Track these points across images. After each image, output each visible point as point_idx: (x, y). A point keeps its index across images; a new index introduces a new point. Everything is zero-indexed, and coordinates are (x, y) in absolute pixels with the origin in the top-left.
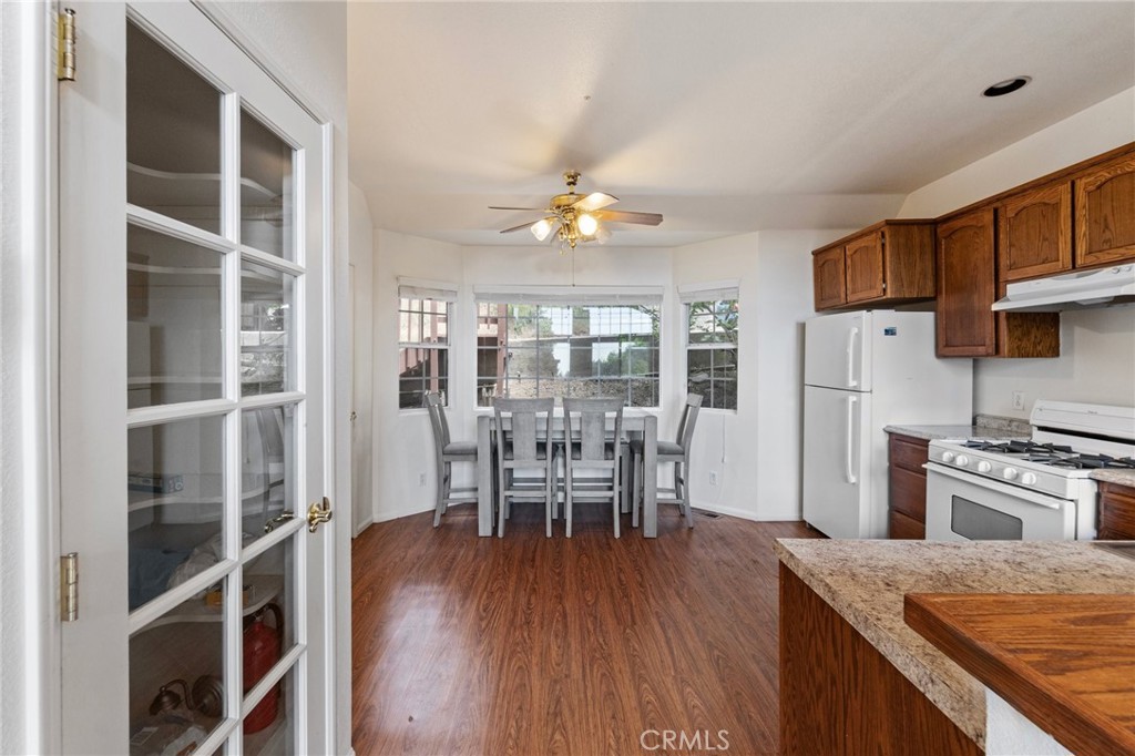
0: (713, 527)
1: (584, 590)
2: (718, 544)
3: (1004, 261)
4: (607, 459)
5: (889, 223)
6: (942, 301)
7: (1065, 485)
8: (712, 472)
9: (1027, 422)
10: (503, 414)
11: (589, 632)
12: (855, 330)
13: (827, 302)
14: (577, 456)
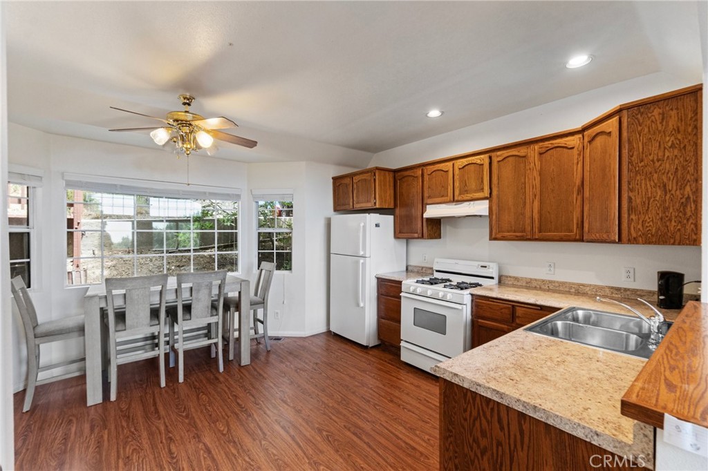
0: (282, 347)
1: (214, 422)
2: (290, 358)
3: (426, 195)
4: (212, 316)
5: (377, 168)
6: (397, 211)
7: (463, 298)
8: (276, 311)
9: (432, 268)
10: (115, 292)
11: (235, 456)
12: (362, 225)
13: (341, 206)
14: (188, 317)
